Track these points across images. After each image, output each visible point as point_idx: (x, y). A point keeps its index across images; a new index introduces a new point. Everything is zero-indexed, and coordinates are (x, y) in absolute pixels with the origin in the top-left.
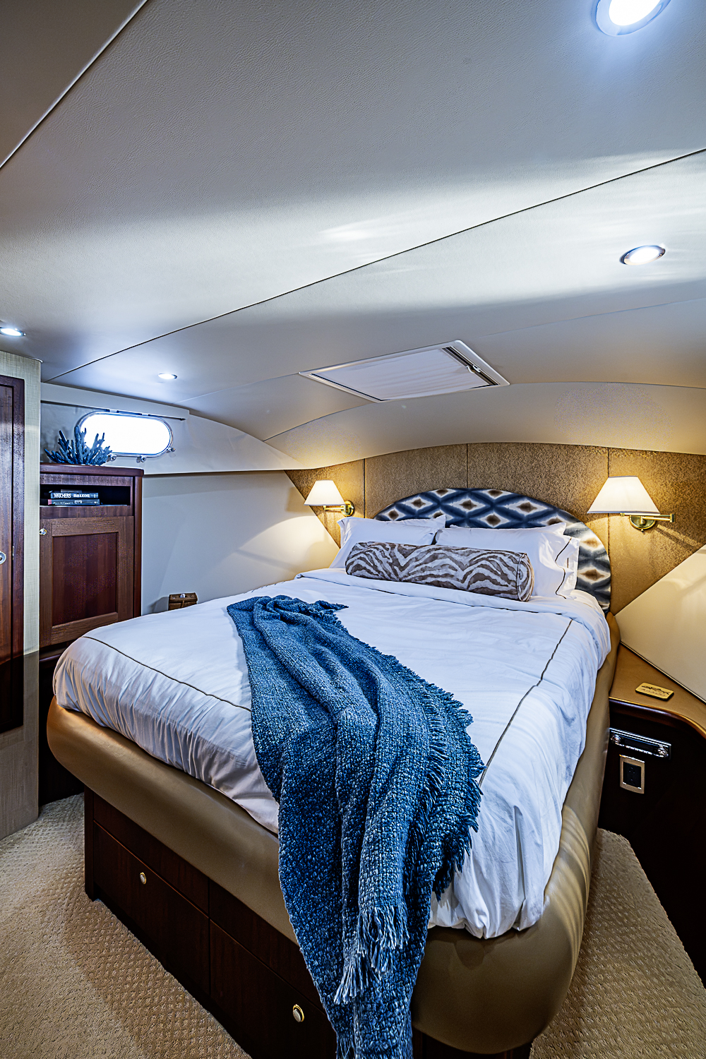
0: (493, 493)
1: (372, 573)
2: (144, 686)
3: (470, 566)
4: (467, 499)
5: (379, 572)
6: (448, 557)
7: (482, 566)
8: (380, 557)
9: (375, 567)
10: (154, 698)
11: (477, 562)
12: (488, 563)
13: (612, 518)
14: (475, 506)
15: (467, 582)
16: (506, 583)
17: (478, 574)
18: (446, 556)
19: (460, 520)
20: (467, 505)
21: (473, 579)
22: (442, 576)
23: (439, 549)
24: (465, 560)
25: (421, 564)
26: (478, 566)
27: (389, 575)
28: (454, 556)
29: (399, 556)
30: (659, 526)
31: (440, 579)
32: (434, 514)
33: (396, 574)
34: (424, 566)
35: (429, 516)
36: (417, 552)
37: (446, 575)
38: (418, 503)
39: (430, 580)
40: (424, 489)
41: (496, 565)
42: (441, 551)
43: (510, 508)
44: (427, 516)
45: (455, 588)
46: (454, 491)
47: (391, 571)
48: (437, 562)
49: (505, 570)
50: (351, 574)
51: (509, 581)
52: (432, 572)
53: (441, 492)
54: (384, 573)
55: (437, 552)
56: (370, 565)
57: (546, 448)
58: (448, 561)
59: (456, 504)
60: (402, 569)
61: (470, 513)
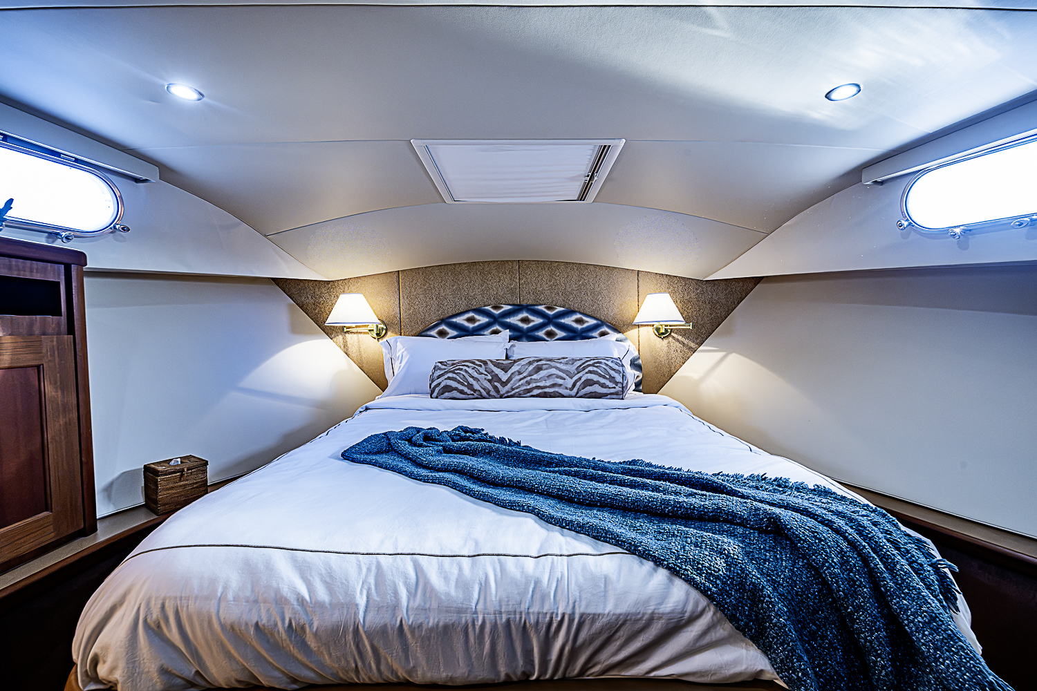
0: (549, 308)
1: (465, 393)
2: (406, 584)
3: (578, 373)
4: (524, 315)
5: (475, 391)
6: (554, 367)
7: (590, 372)
8: (476, 375)
9: (470, 386)
10: (448, 594)
11: (584, 369)
12: (595, 369)
13: (641, 329)
14: (533, 321)
15: (575, 390)
16: (614, 386)
17: (587, 380)
18: (551, 367)
19: (519, 335)
20: (525, 320)
21: (582, 385)
22: (549, 387)
23: (541, 360)
24: (572, 369)
25: (525, 377)
26: (586, 373)
27: (488, 393)
28: (558, 365)
29: (497, 371)
30: (672, 334)
31: (547, 390)
32: (490, 331)
33: (497, 390)
34: (529, 378)
35: (485, 333)
36: (518, 365)
37: (554, 385)
38: (471, 320)
39: (536, 392)
40: (475, 305)
41: (603, 370)
42: (543, 362)
43: (566, 323)
44: (482, 333)
45: (563, 396)
46: (509, 307)
47: (490, 387)
48: (542, 373)
49: (612, 373)
50: (437, 398)
51: (617, 383)
52: (538, 384)
53: (496, 308)
54: (482, 391)
55: (539, 363)
56: (463, 384)
57: (592, 268)
58: (553, 371)
59: (514, 320)
60: (504, 384)
61: (528, 328)
